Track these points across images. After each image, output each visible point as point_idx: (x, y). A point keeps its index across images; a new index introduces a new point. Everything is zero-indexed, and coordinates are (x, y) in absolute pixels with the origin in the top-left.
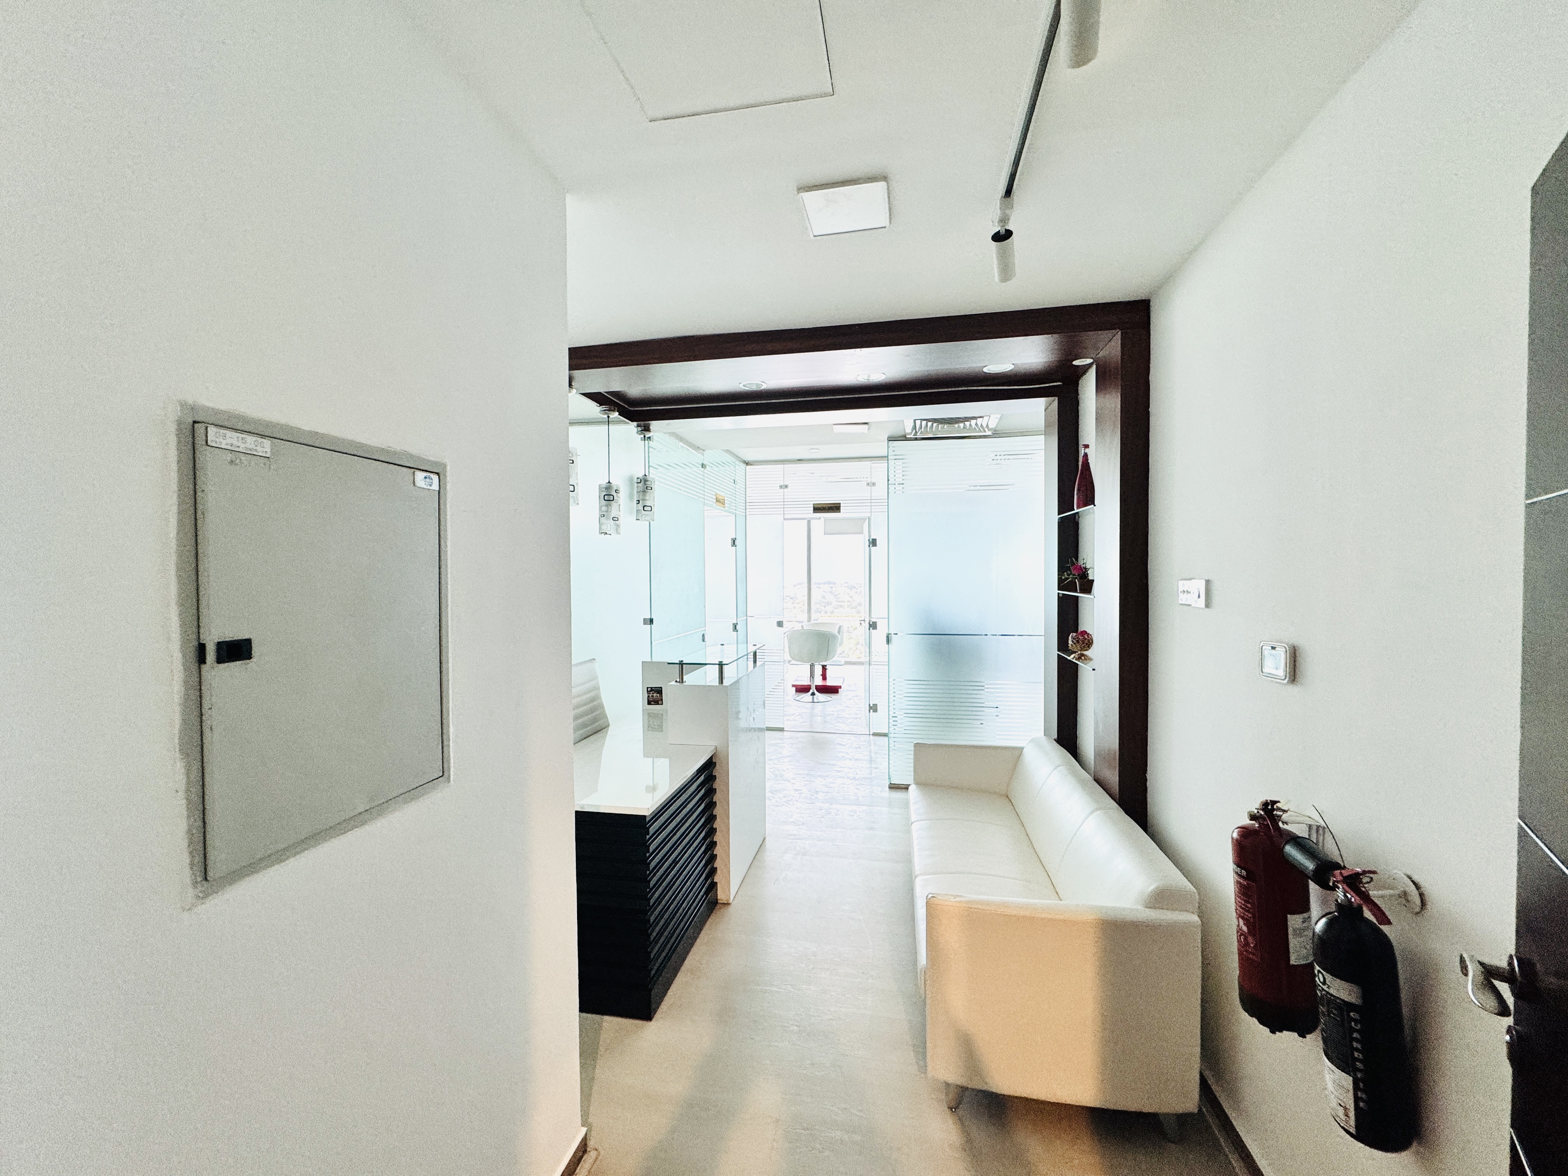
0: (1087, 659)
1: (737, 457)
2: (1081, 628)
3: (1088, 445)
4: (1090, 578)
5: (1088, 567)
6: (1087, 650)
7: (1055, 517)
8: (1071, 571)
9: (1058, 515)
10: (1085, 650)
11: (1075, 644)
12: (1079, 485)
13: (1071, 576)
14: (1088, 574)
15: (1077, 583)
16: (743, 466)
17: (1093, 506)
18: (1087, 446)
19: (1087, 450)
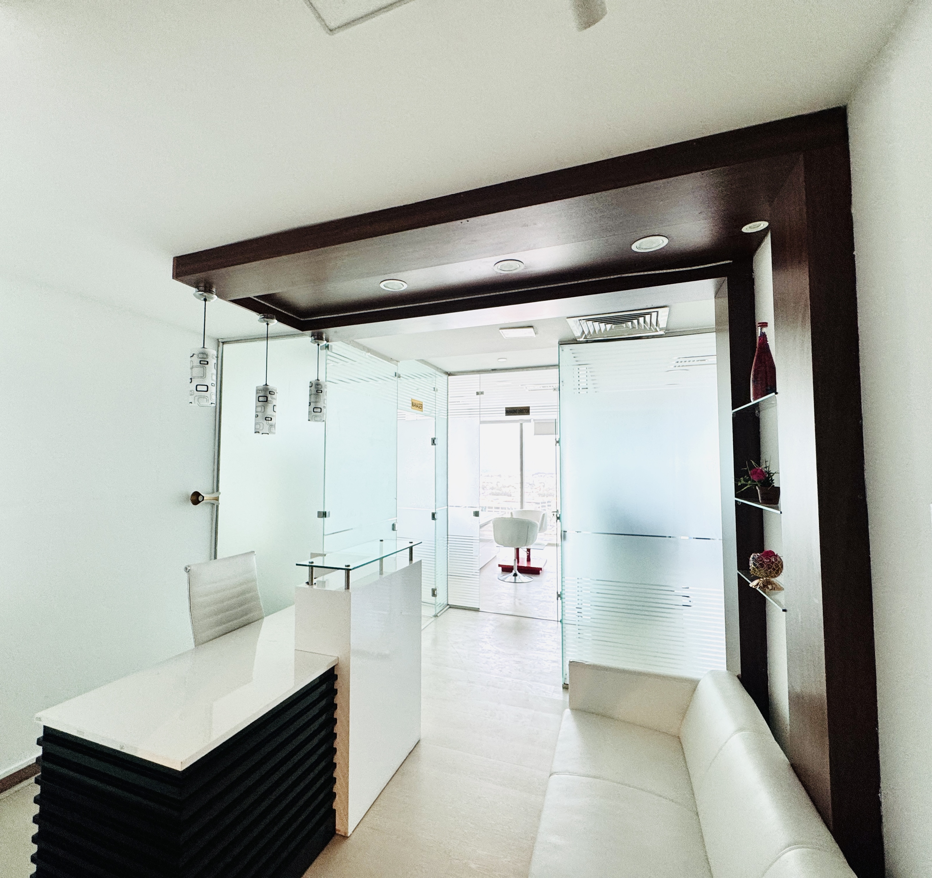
0: (777, 588)
1: (438, 369)
2: (767, 548)
3: (767, 323)
4: (776, 485)
5: (772, 471)
6: (775, 577)
7: (729, 413)
8: (748, 475)
9: (733, 409)
10: (772, 577)
11: (757, 568)
12: (755, 371)
13: (749, 482)
14: (772, 480)
15: (759, 491)
16: (445, 377)
17: (774, 394)
18: (765, 325)
19: (765, 330)
